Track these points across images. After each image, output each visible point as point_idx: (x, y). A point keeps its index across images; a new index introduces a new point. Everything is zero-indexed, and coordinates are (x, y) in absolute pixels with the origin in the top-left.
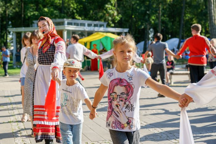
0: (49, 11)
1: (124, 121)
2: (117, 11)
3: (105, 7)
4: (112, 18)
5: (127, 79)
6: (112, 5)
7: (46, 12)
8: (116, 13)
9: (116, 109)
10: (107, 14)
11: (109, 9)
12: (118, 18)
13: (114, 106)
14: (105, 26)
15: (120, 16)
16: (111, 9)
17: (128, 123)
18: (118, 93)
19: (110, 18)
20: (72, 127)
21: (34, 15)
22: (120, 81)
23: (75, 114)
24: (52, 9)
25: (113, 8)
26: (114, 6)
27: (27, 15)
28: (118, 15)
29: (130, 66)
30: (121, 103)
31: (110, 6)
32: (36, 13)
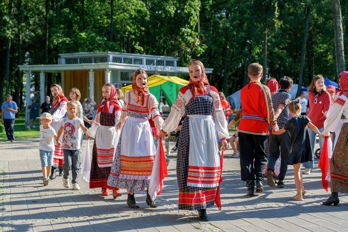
0: (88, 37)
1: (70, 144)
2: (201, 38)
3: (181, 31)
4: (192, 49)
5: (72, 123)
6: (191, 28)
7: (83, 39)
8: (198, 42)
9: (66, 139)
10: (183, 44)
11: (188, 35)
12: (201, 50)
13: (65, 137)
14: (175, 63)
15: (205, 46)
16: (191, 35)
17: (72, 146)
18: (68, 130)
19: (189, 50)
20: (47, 152)
21: (63, 42)
22: (69, 124)
23: (49, 145)
24: (94, 34)
25: (193, 33)
26: (196, 30)
27: (53, 42)
28: (201, 46)
29: (75, 116)
30: (69, 135)
31: (189, 30)
32: (68, 40)
